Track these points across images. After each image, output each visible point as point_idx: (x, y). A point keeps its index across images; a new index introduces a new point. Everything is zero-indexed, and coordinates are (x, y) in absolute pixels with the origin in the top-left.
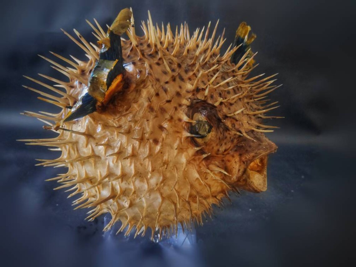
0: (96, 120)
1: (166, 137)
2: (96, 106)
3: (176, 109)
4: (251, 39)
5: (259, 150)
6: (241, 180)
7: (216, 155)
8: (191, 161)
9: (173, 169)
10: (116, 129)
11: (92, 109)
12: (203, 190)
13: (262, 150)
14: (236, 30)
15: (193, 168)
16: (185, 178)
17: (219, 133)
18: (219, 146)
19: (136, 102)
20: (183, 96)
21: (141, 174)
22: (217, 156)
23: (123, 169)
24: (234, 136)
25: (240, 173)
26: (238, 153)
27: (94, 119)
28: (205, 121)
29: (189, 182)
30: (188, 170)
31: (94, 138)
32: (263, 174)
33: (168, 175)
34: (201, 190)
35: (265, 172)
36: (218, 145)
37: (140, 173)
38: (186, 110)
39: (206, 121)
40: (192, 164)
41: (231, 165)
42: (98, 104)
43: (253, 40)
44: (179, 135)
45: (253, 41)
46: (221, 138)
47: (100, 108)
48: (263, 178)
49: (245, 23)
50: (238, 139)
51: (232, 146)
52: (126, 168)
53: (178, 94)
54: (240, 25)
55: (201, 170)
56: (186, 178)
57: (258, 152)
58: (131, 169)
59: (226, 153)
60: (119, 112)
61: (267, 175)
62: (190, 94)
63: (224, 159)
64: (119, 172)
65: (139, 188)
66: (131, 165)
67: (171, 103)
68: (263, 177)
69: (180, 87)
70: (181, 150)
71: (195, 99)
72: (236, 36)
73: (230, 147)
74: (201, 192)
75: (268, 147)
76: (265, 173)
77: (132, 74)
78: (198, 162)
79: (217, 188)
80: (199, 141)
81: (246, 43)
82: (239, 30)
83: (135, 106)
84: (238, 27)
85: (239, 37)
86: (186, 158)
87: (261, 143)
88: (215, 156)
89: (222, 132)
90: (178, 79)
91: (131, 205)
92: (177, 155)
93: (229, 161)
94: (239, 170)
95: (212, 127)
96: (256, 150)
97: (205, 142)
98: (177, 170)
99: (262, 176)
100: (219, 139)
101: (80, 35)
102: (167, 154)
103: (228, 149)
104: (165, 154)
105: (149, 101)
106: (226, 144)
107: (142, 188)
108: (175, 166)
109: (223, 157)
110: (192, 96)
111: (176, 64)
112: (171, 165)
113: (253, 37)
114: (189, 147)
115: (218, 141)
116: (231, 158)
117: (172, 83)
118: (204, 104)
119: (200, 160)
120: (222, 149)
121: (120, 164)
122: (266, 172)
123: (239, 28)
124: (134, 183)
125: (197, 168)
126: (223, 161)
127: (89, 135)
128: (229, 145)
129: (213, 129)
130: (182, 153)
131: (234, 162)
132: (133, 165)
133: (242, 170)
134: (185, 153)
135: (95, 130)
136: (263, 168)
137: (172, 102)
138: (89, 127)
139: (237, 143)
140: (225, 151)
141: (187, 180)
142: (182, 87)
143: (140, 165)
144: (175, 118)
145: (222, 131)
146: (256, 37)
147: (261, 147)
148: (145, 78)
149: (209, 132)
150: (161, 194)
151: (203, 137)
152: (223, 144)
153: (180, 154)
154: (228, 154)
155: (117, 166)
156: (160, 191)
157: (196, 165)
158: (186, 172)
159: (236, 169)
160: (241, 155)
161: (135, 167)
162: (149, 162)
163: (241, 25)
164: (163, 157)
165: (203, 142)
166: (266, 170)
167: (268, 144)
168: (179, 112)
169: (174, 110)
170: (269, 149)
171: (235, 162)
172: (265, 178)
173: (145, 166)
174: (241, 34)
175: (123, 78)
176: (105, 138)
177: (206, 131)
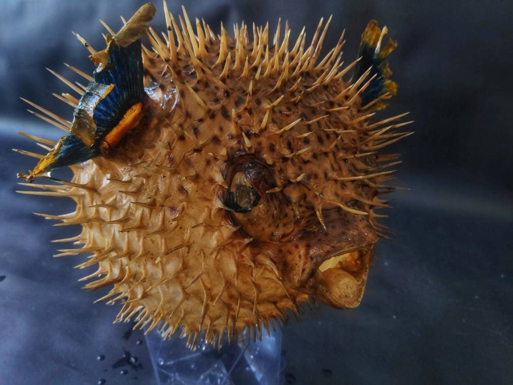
0: (103, 168)
1: (187, 205)
2: (101, 148)
3: (208, 163)
4: (388, 49)
5: (340, 241)
6: (307, 287)
7: (269, 241)
8: (227, 246)
9: (199, 255)
10: (123, 184)
11: (94, 152)
12: (249, 291)
13: (344, 244)
14: (361, 33)
15: (230, 258)
16: (218, 271)
17: (273, 208)
18: (273, 228)
19: (152, 147)
20: (223, 142)
21: (152, 255)
22: (271, 242)
23: (129, 243)
24: (303, 214)
25: (305, 276)
26: (304, 243)
27: (101, 166)
28: (249, 187)
29: (224, 277)
30: (221, 258)
31: (99, 194)
32: (361, 278)
33: (192, 262)
34: (246, 291)
35: (364, 275)
36: (271, 226)
37: (151, 253)
38: (223, 166)
39: (251, 187)
40: (229, 250)
41: (293, 259)
42: (104, 146)
43: (391, 50)
44: (207, 204)
45: (391, 53)
46: (275, 216)
47: (107, 152)
48: (359, 285)
49: (375, 21)
50: (307, 220)
51: (296, 229)
52: (134, 243)
53: (216, 140)
54: (368, 25)
55: (244, 261)
56: (220, 270)
57: (337, 245)
58: (139, 246)
59: (286, 239)
60: (131, 160)
61: (367, 281)
62: (235, 141)
63: (283, 249)
64: (125, 247)
65: (152, 275)
66: (139, 240)
67: (201, 153)
68: (360, 283)
69: (221, 129)
70: (209, 227)
71: (239, 150)
72: (361, 44)
73: (292, 232)
74: (246, 294)
75: (357, 239)
76: (365, 277)
77: (156, 104)
78: (238, 249)
79: (276, 291)
80: (239, 216)
81: (378, 55)
82: (367, 33)
83: (150, 152)
84: (364, 29)
85: (366, 45)
86: (218, 240)
87: (346, 231)
88: (268, 243)
89: (277, 207)
90: (219, 117)
91: (145, 295)
92: (204, 234)
93: (290, 253)
94: (304, 270)
95: (260, 197)
96: (335, 242)
97: (249, 220)
98: (205, 257)
99: (358, 281)
100: (273, 216)
101: (86, 44)
102: (189, 231)
103: (288, 235)
104: (186, 230)
105: (168, 147)
106: (285, 225)
107: (156, 275)
108: (202, 250)
109: (281, 246)
110: (236, 144)
111: (223, 90)
112: (195, 248)
113: (391, 46)
114: (223, 223)
115: (271, 220)
116: (293, 249)
117: (209, 121)
118: (252, 159)
119: (242, 247)
120: (279, 233)
121: (126, 236)
122: (367, 275)
123: (367, 29)
124: (145, 266)
125: (237, 258)
126: (281, 251)
127: (93, 188)
128: (290, 228)
129: (262, 200)
130: (213, 232)
131: (298, 256)
132: (141, 241)
133: (307, 271)
134: (216, 233)
135: (100, 181)
136: (361, 269)
137: (203, 151)
138: (95, 177)
139: (306, 226)
140: (284, 236)
141: (221, 273)
142: (224, 129)
143: (150, 242)
144: (206, 176)
145: (279, 205)
146: (396, 45)
147: (344, 237)
148: (171, 112)
149: (255, 204)
150: (184, 289)
151: (245, 211)
152: (281, 226)
153: (209, 233)
154: (289, 241)
155: (123, 239)
156: (181, 283)
157: (235, 253)
158: (219, 261)
159: (299, 266)
160: (308, 247)
161: (144, 243)
162: (162, 240)
163: (370, 26)
164: (183, 234)
165: (245, 219)
166: (367, 273)
167: (359, 235)
168: (213, 168)
169: (205, 164)
170: (357, 242)
171: (300, 257)
172: (363, 285)
173: (158, 244)
174: (370, 40)
175: (142, 109)
176: (113, 195)
177: (250, 203)
